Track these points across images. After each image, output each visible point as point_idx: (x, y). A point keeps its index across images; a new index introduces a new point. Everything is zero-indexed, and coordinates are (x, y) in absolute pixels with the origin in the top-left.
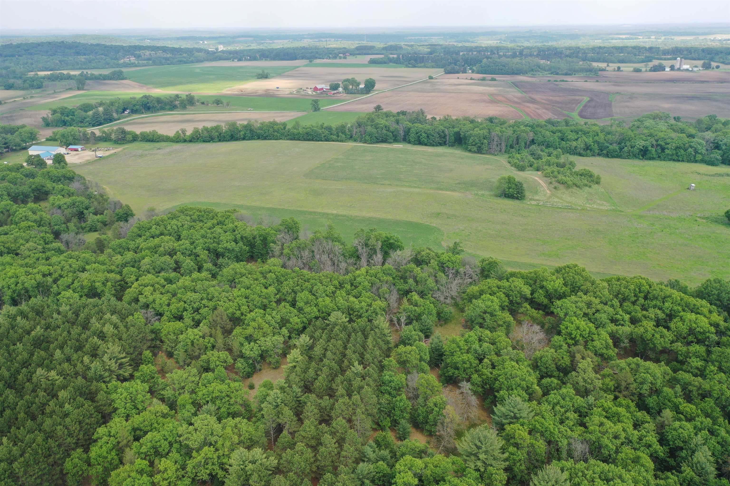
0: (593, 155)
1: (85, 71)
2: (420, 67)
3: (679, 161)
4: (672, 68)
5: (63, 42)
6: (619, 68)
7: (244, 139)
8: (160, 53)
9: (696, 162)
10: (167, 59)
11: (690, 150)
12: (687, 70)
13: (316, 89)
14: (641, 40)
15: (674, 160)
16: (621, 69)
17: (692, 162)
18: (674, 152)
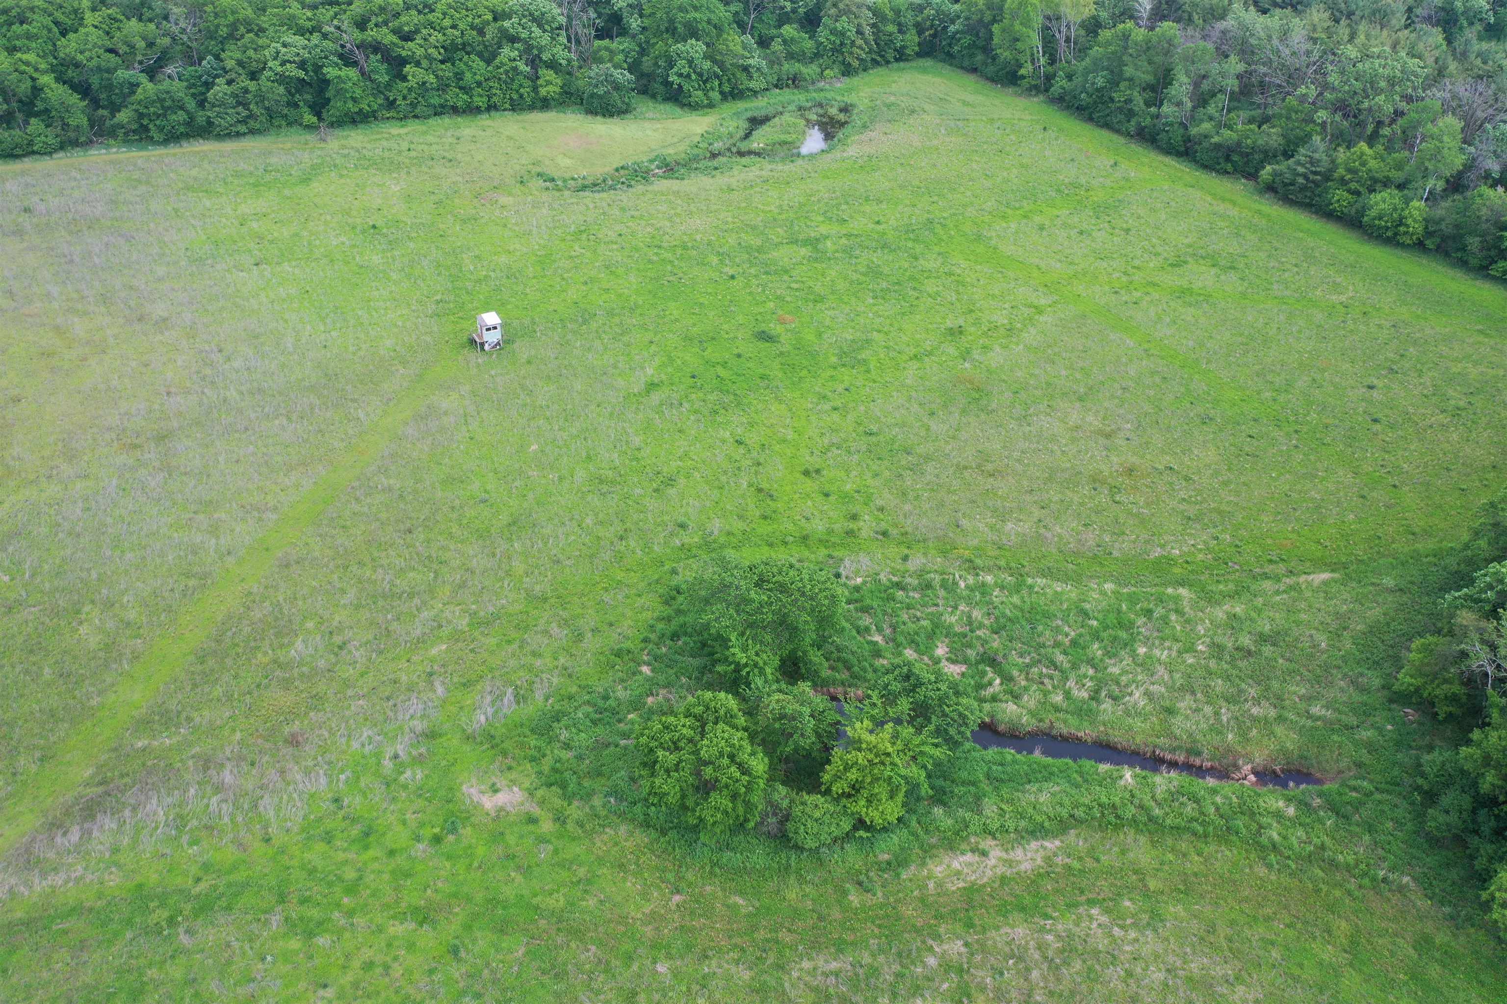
0: (69, 143)
3: (472, 110)
9: (545, 104)
11: (507, 52)
15: (455, 110)
17: (532, 108)
18: (447, 70)
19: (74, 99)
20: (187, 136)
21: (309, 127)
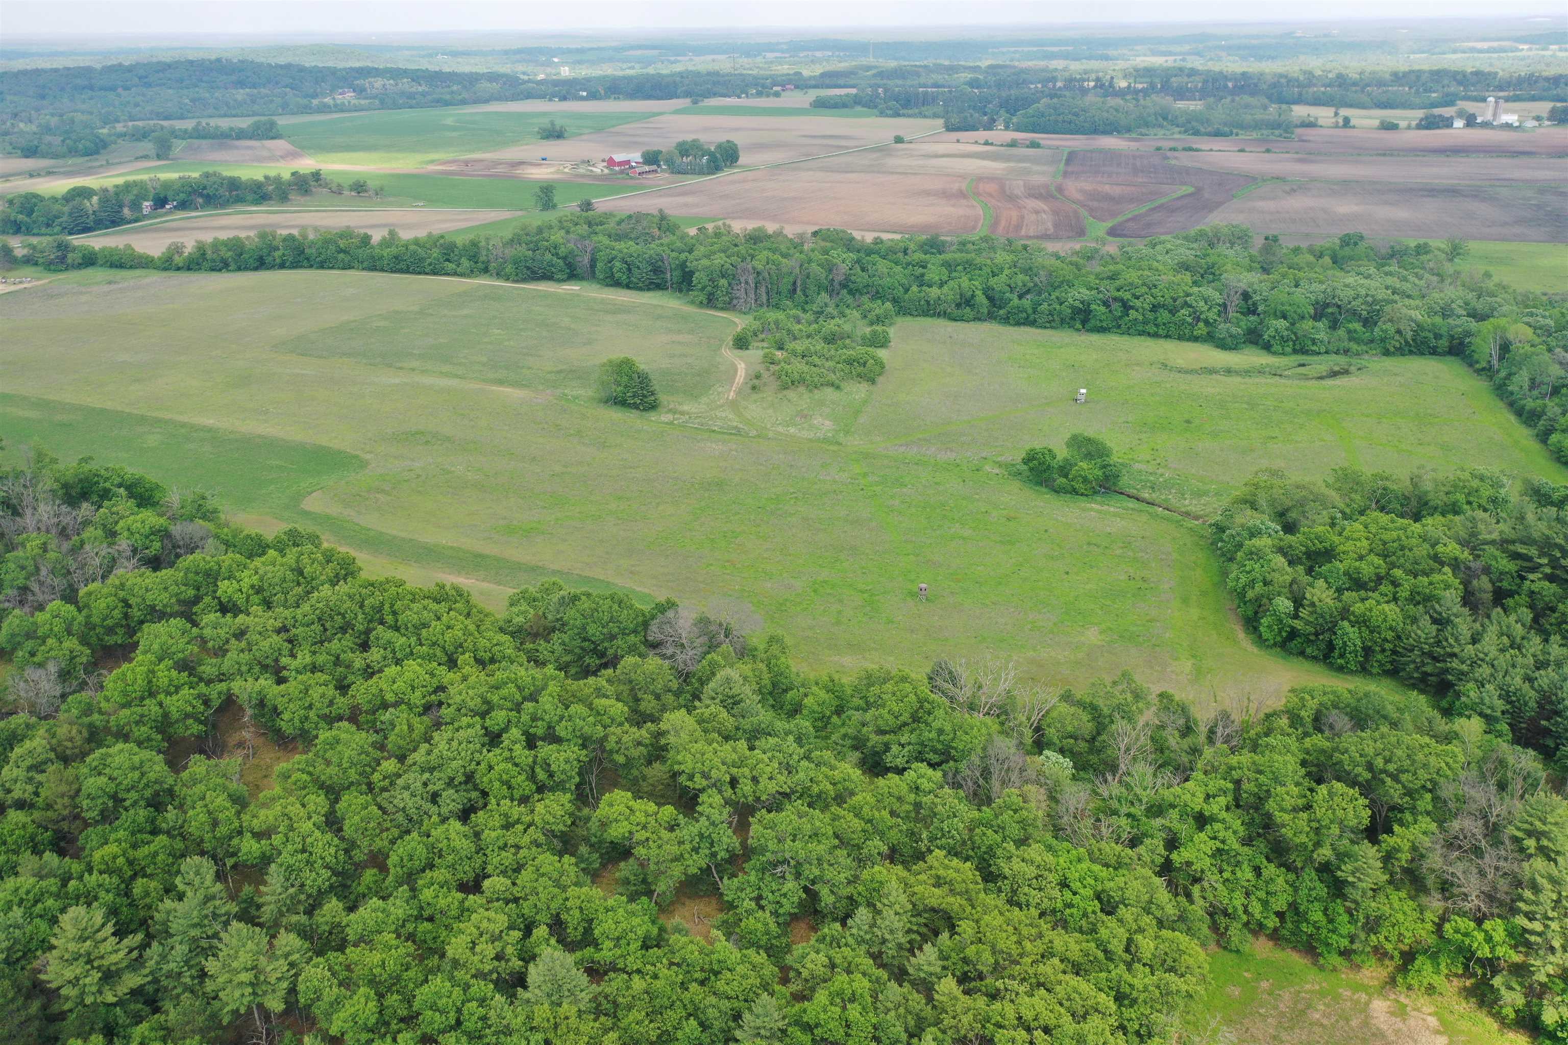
0: (977, 319)
1: (204, 122)
2: (909, 116)
3: (1156, 335)
4: (1471, 122)
5: (219, 60)
6: (1347, 121)
7: (282, 266)
8: (405, 84)
9: (1196, 339)
10: (411, 96)
11: (1184, 312)
12: (1508, 126)
13: (611, 162)
14: (1524, 53)
15: (1149, 334)
16: (1353, 122)
17: (1189, 340)
18: (1150, 316)
19: (985, 302)
20: (1024, 324)
21: (1078, 330)
